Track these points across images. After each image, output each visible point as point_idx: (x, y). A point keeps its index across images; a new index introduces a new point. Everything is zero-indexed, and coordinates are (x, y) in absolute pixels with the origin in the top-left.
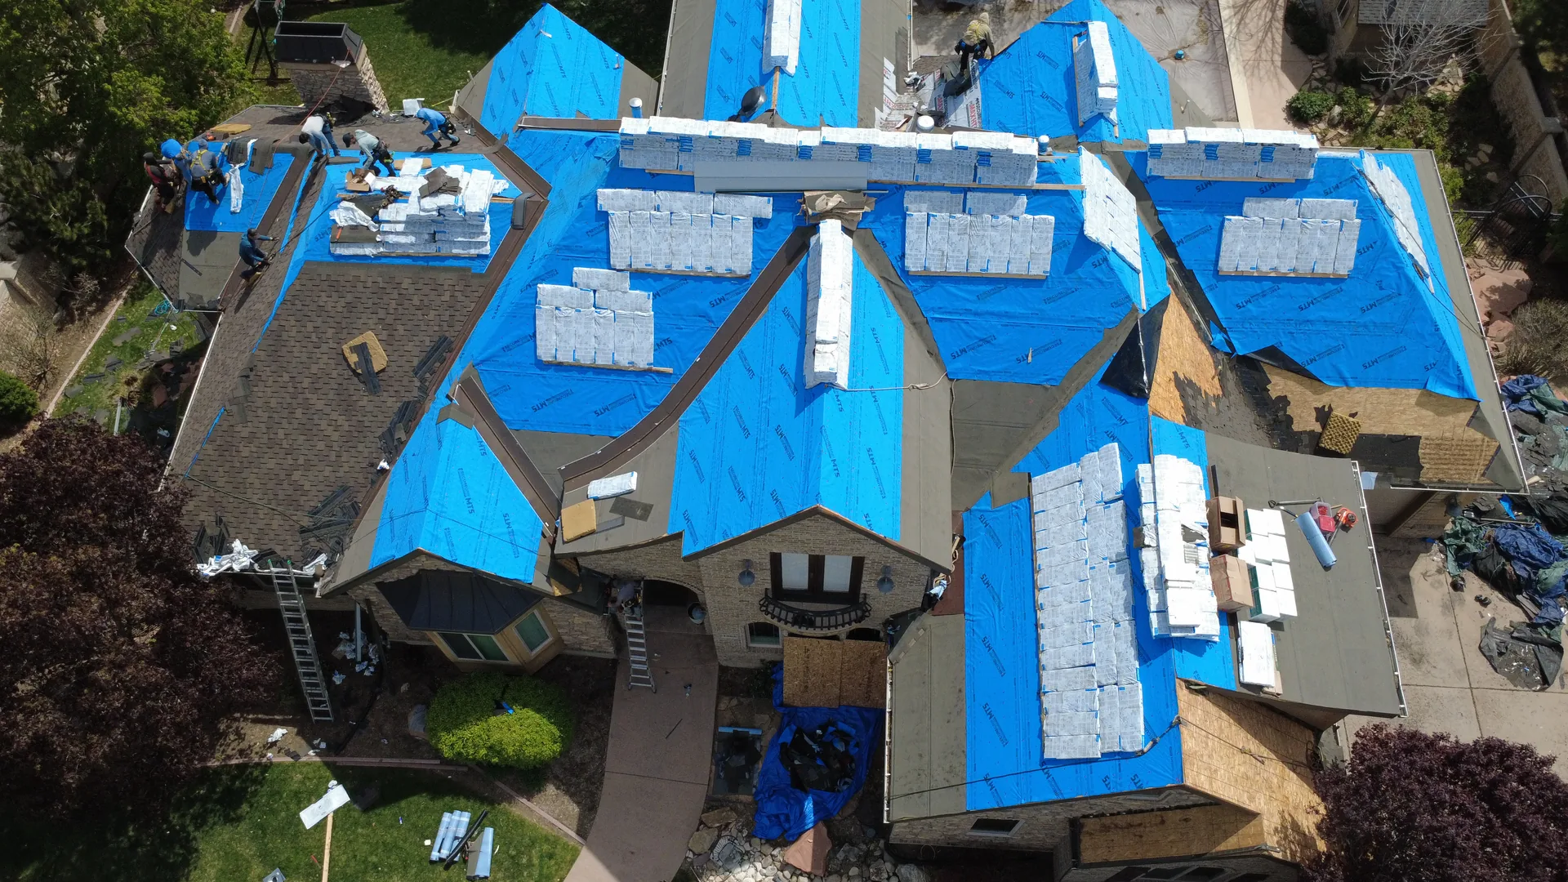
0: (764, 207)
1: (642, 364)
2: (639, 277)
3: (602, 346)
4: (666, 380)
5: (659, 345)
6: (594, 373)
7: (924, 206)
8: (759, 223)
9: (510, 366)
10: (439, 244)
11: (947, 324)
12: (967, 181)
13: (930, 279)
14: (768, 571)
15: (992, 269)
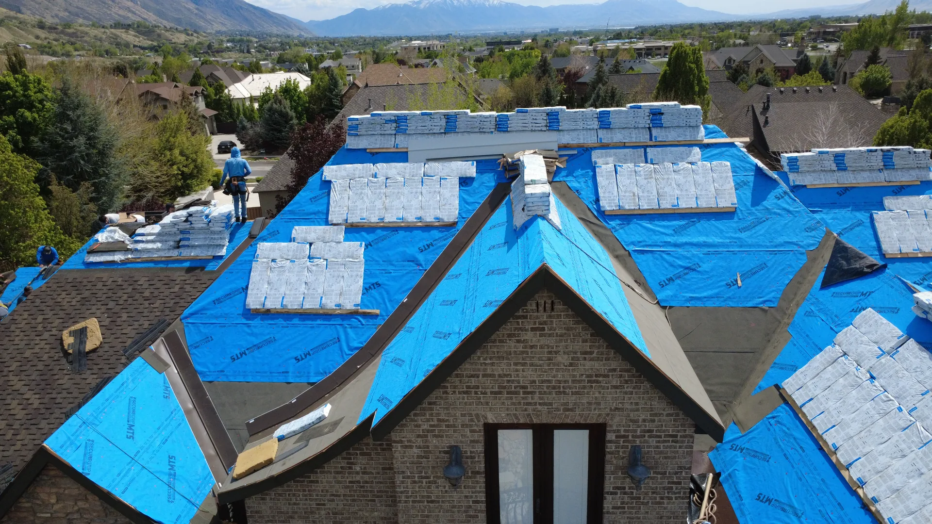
0: (470, 169)
1: (349, 306)
2: (353, 230)
3: (311, 291)
4: (371, 322)
5: (367, 289)
6: (300, 319)
7: (611, 160)
8: (465, 181)
9: (217, 318)
10: (181, 250)
11: (649, 255)
12: (644, 137)
13: (627, 217)
14: (481, 479)
15: (683, 205)
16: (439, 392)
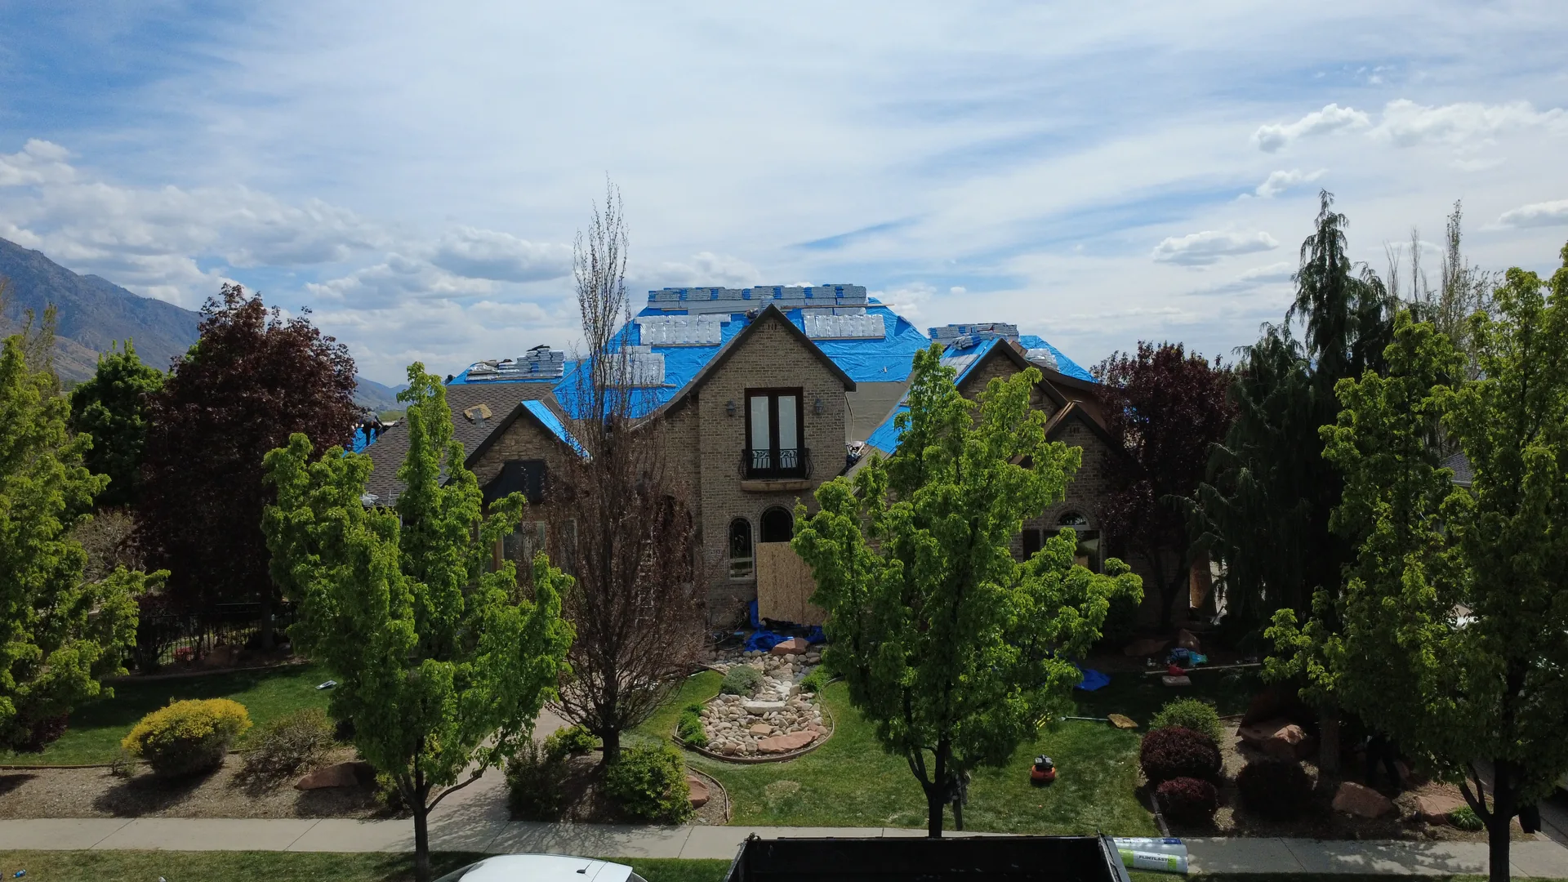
0: (729, 319)
1: (659, 382)
7: (813, 314)
8: (724, 324)
10: (533, 373)
12: (833, 303)
13: (821, 341)
14: (743, 420)
15: (854, 334)
16: (722, 372)
